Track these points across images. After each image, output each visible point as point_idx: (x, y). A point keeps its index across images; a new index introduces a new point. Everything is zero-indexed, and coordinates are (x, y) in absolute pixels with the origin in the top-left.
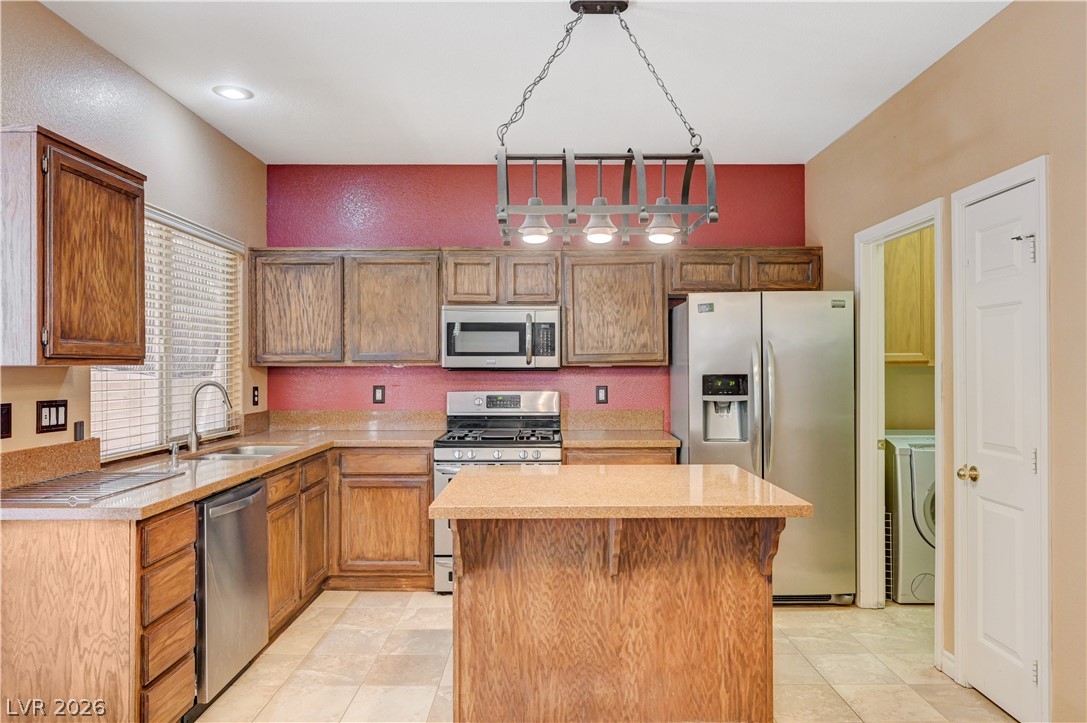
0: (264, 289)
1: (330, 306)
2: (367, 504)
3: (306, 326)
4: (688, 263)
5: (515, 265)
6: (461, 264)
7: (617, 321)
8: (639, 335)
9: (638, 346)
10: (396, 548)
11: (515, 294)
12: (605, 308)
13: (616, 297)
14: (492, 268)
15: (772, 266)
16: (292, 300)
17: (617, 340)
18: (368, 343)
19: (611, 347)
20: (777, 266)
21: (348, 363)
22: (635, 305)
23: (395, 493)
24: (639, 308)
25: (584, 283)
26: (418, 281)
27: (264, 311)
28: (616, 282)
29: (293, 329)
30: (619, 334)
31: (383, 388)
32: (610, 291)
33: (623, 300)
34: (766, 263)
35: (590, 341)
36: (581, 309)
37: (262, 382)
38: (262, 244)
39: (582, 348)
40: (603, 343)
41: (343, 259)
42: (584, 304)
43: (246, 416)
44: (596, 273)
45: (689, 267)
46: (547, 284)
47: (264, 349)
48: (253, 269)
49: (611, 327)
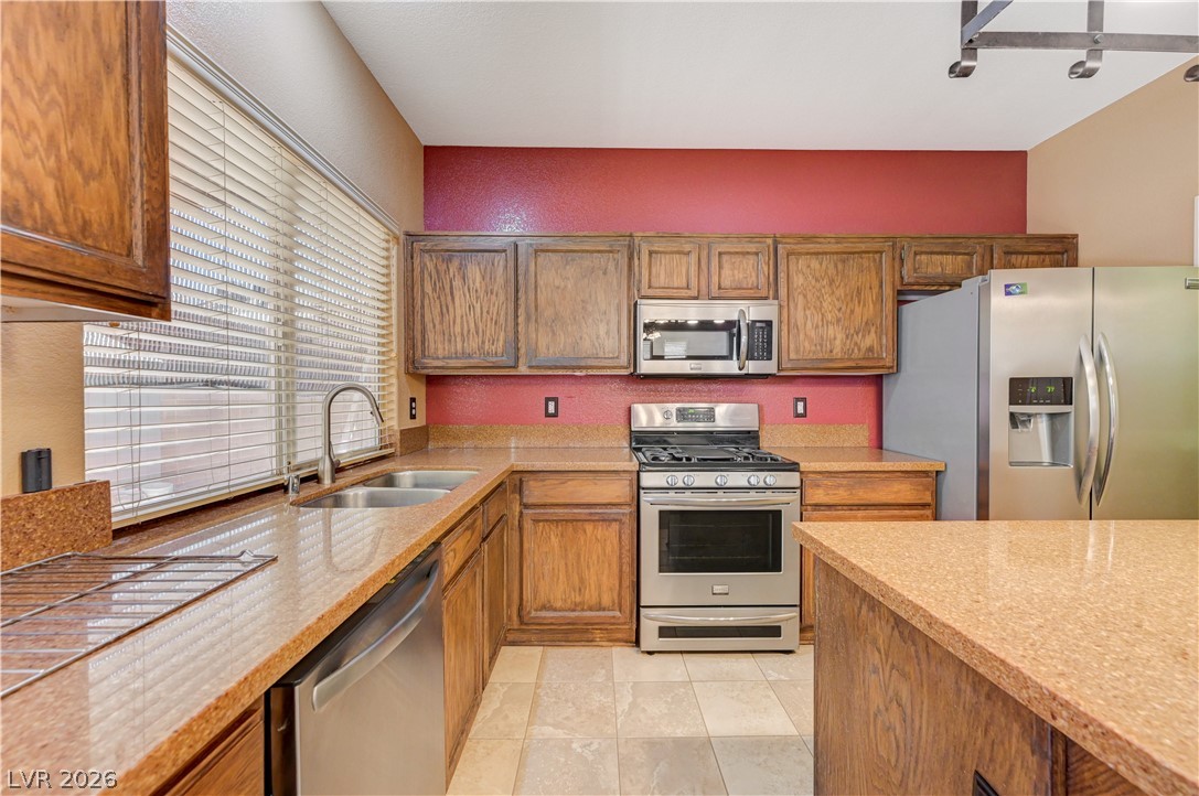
0: (422, 280)
1: (500, 302)
2: (554, 540)
3: (472, 325)
4: (922, 253)
5: (720, 254)
6: (656, 252)
7: (838, 321)
8: (864, 336)
9: (864, 350)
10: (591, 596)
11: (720, 288)
12: (825, 304)
13: (837, 293)
14: (693, 258)
15: (1020, 257)
16: (457, 294)
17: (838, 342)
18: (548, 345)
19: (831, 351)
20: (1026, 257)
21: (523, 370)
22: (859, 302)
23: (589, 527)
24: (864, 305)
25: (800, 275)
26: (605, 273)
27: (423, 306)
28: (837, 275)
29: (458, 329)
30: (840, 336)
31: (556, 400)
32: (831, 284)
33: (846, 295)
34: (1012, 253)
35: (807, 344)
36: (796, 305)
37: (420, 392)
38: (418, 227)
39: (797, 351)
40: (821, 345)
41: (516, 246)
42: (800, 300)
43: (402, 431)
44: (815, 263)
45: (924, 257)
46: (757, 277)
47: (423, 351)
48: (409, 256)
49: (831, 327)
